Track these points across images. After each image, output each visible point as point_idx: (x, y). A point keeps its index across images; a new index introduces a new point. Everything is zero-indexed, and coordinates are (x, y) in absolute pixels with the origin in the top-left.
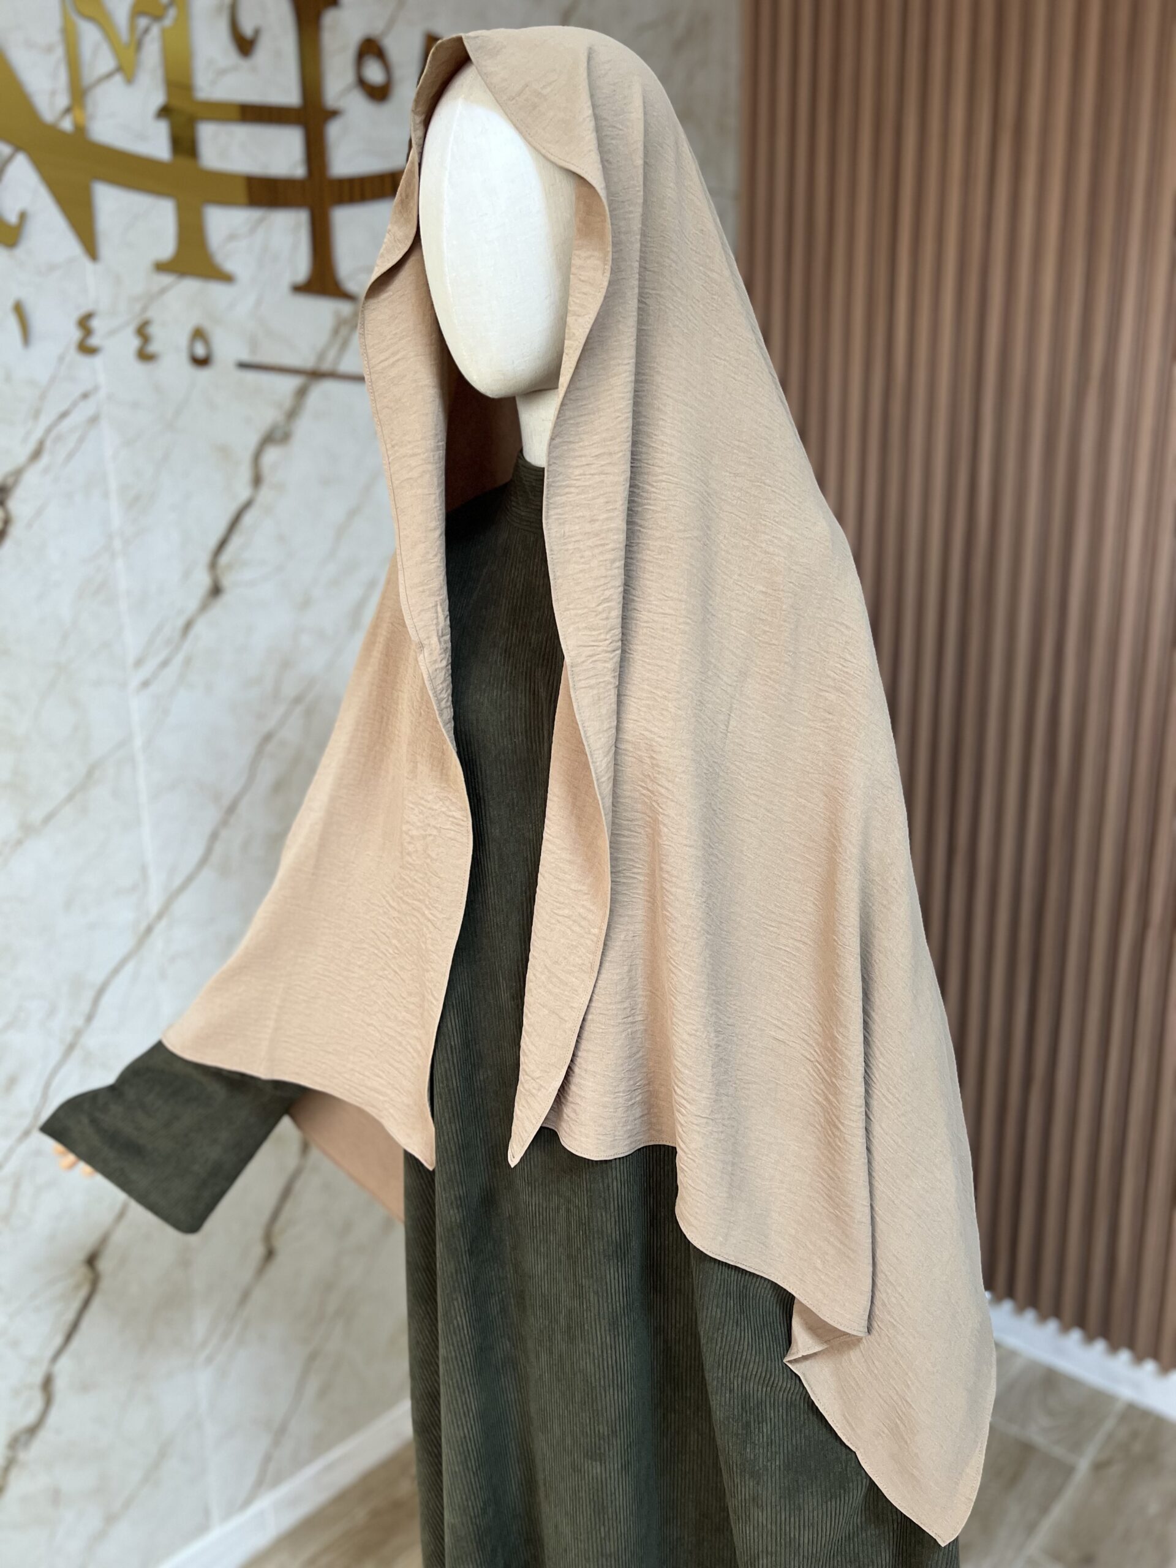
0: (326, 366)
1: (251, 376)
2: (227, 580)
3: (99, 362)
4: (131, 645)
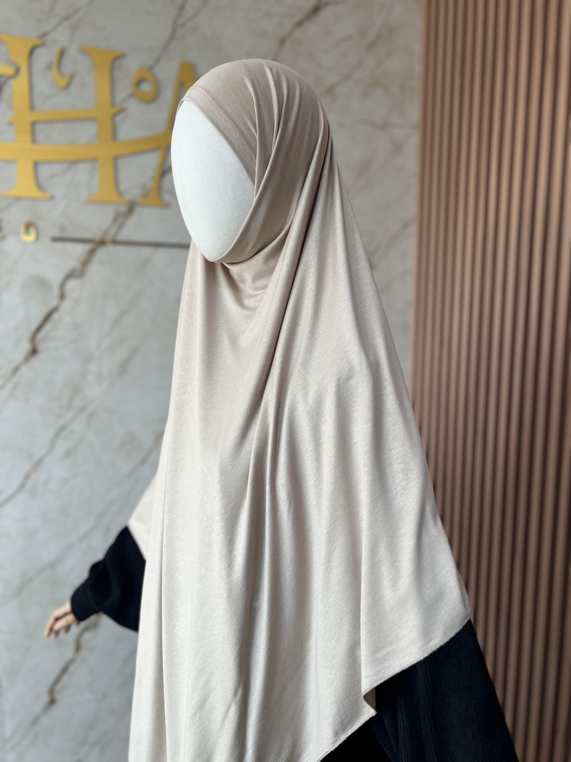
0: (109, 238)
1: (60, 244)
2: (42, 347)
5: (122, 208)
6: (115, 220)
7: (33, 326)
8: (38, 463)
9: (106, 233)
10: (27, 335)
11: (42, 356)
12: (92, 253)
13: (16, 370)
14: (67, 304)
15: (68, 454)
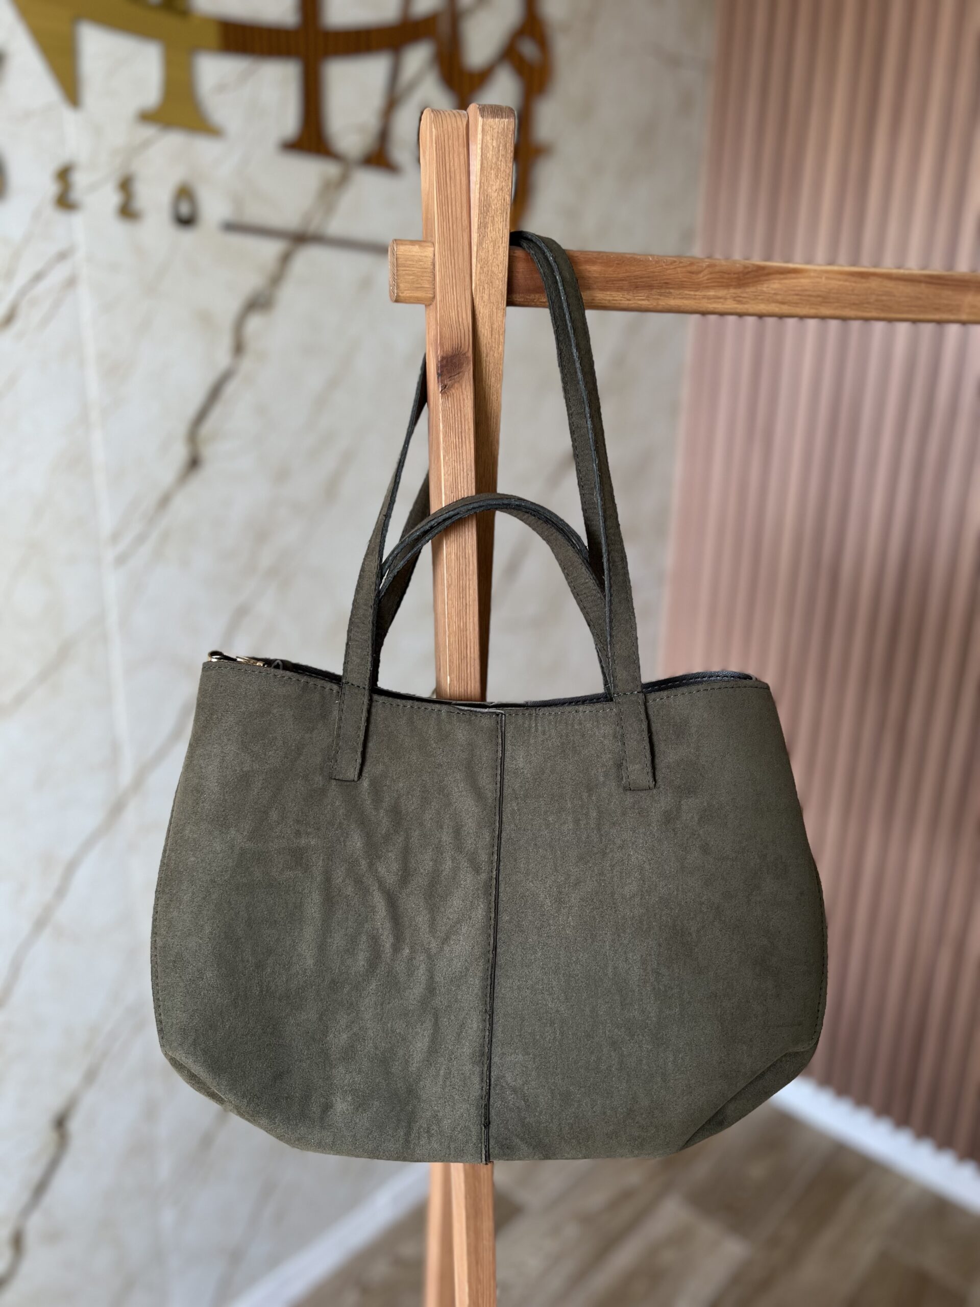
0: (312, 228)
1: (237, 239)
2: (208, 452)
3: (77, 220)
4: (107, 520)
5: (331, 169)
6: (322, 193)
7: (192, 411)
9: (308, 218)
10: (181, 428)
11: (208, 471)
12: (285, 259)
13: (165, 501)
14: (247, 364)
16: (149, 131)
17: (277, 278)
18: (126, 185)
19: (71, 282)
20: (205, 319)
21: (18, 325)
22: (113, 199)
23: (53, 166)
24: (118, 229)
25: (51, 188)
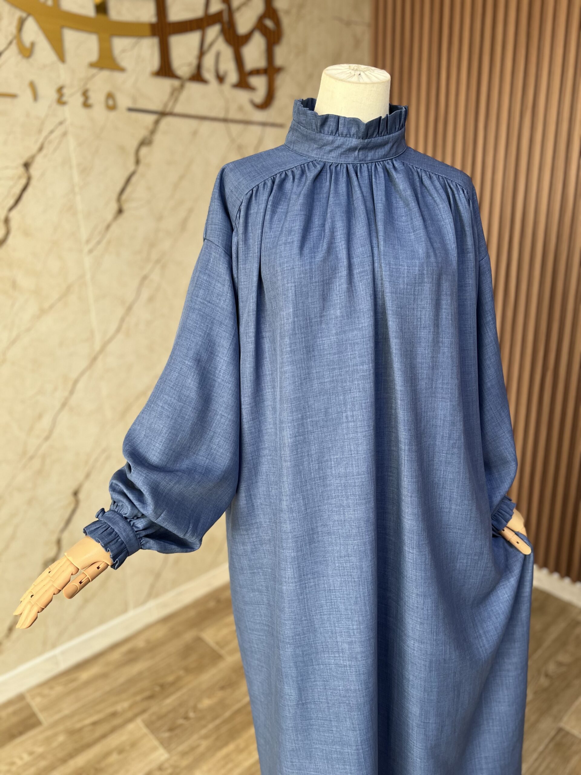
0: (168, 110)
1: (134, 115)
2: (125, 207)
3: (66, 108)
4: (84, 234)
5: (176, 83)
6: (172, 94)
7: (118, 188)
8: (129, 309)
9: (166, 105)
10: (115, 196)
11: (126, 215)
12: (157, 122)
13: (108, 227)
14: (141, 168)
15: (151, 299)
16: (94, 71)
17: (153, 132)
18: (85, 94)
19: (65, 134)
20: (122, 149)
21: (44, 151)
22: (81, 99)
23: (56, 87)
24: (84, 112)
25: (55, 96)
